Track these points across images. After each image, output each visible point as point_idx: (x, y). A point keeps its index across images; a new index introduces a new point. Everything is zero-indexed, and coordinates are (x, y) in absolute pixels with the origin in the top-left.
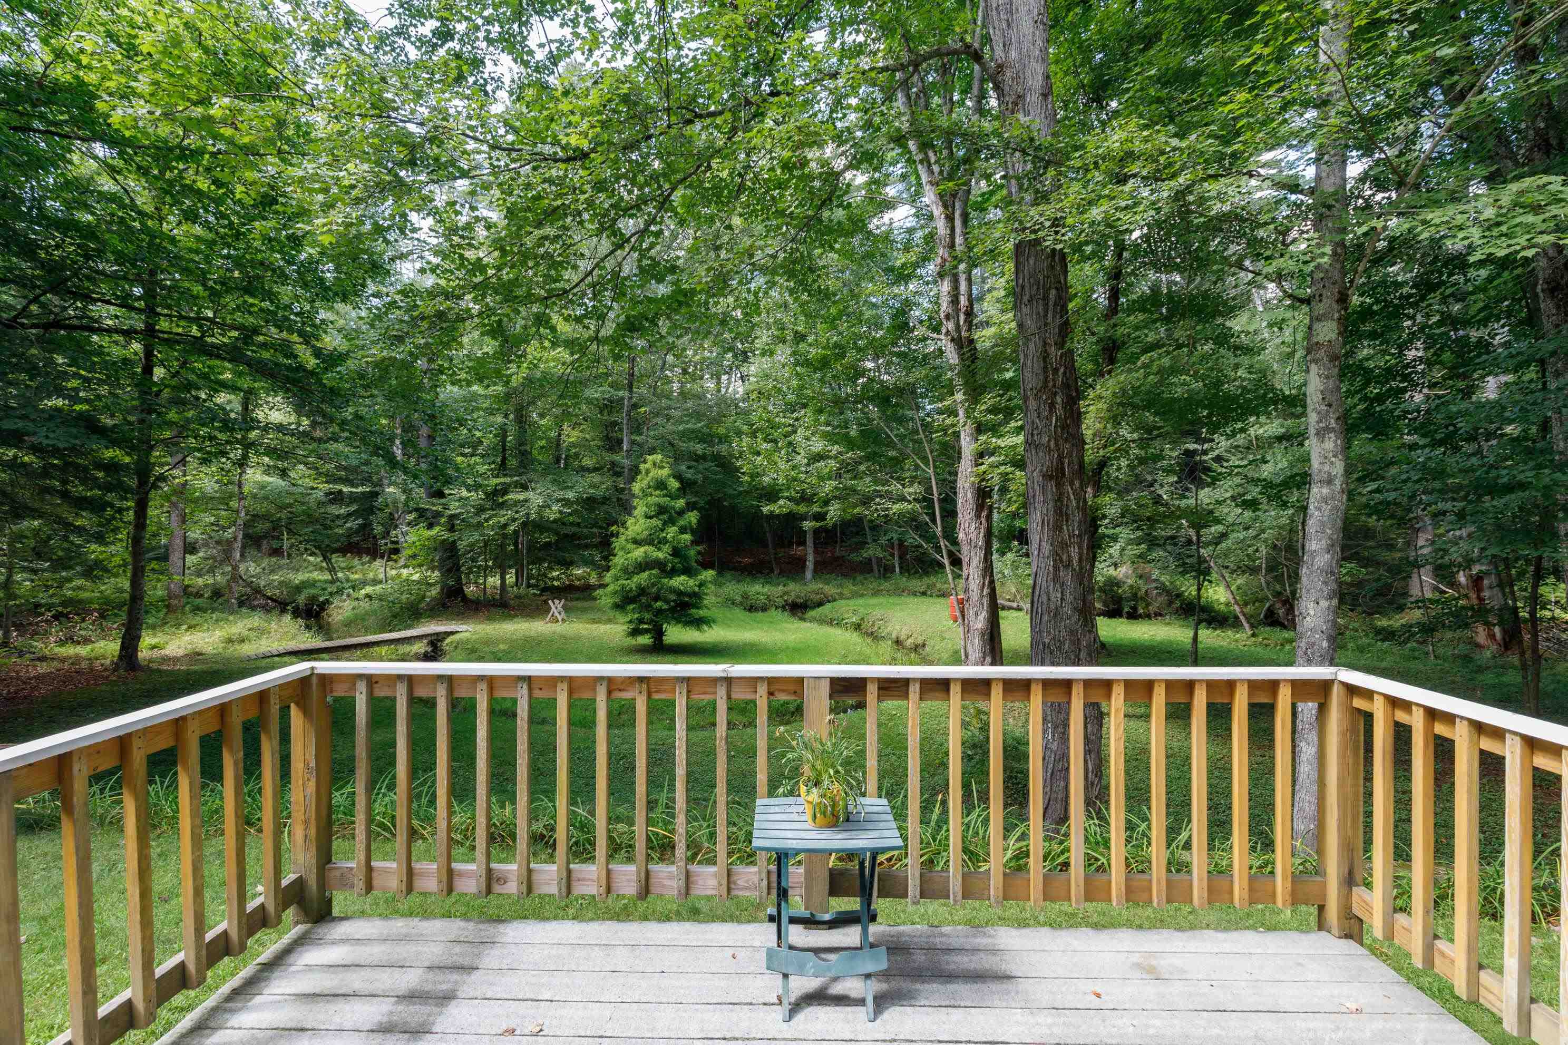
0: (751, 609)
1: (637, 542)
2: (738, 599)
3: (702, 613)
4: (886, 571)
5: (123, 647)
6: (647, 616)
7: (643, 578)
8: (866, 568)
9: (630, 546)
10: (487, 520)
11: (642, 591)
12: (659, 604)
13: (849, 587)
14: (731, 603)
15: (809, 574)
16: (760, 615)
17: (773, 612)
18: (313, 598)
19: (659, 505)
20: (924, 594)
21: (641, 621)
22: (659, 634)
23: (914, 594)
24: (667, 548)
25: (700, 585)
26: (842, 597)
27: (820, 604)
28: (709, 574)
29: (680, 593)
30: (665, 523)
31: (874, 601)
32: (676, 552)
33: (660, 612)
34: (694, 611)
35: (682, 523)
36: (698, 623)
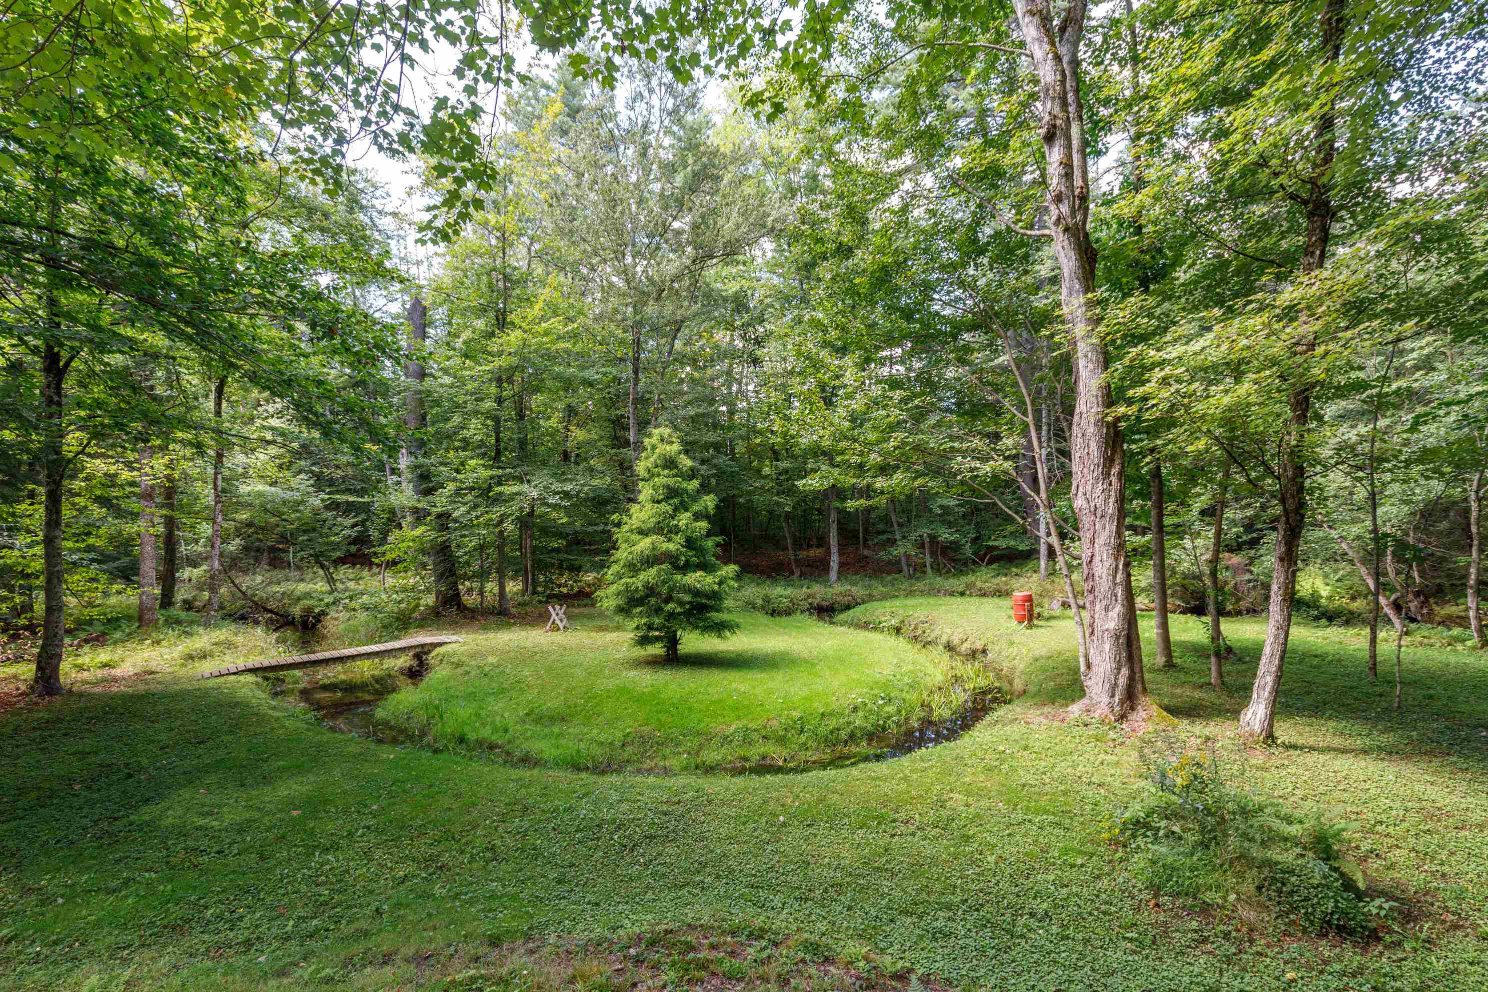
0: (774, 613)
1: (644, 533)
2: (759, 602)
3: (723, 616)
4: (918, 570)
5: (39, 668)
6: (657, 621)
7: (650, 575)
8: (893, 567)
9: (635, 537)
10: (477, 517)
11: (651, 590)
12: (671, 606)
13: (879, 588)
14: (751, 606)
15: (833, 575)
16: (784, 619)
17: (798, 616)
18: (308, 610)
19: (667, 487)
20: (962, 594)
21: (650, 627)
22: (673, 642)
23: (952, 594)
24: (678, 538)
25: (720, 583)
26: (871, 598)
27: (848, 607)
28: (731, 569)
29: (697, 593)
30: (676, 510)
31: (911, 602)
32: (690, 543)
33: (672, 615)
34: (715, 614)
35: (696, 508)
36: (720, 628)
